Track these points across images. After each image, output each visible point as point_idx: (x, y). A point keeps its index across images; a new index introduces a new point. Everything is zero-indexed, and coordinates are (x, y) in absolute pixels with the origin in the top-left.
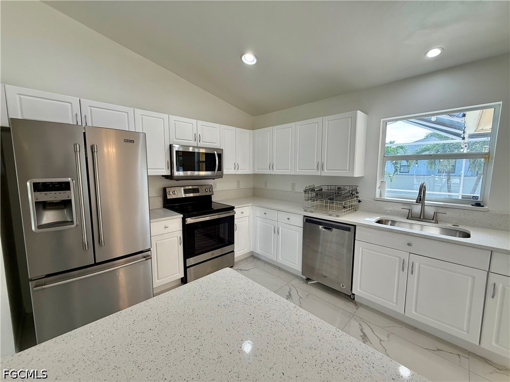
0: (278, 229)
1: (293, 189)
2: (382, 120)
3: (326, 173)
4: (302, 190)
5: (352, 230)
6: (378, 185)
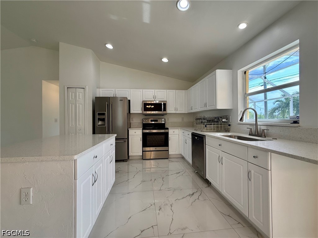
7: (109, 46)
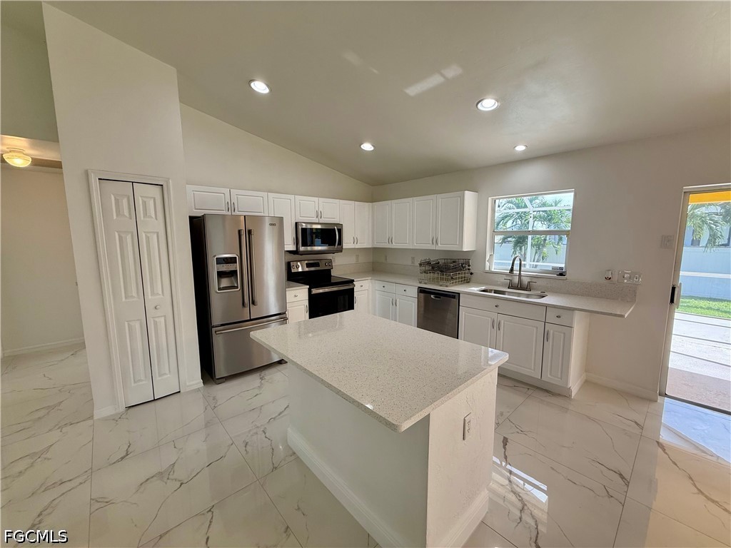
0: (396, 301)
1: (413, 262)
2: (490, 198)
3: (440, 247)
4: (417, 264)
5: (457, 297)
6: (487, 258)
7: (260, 87)
